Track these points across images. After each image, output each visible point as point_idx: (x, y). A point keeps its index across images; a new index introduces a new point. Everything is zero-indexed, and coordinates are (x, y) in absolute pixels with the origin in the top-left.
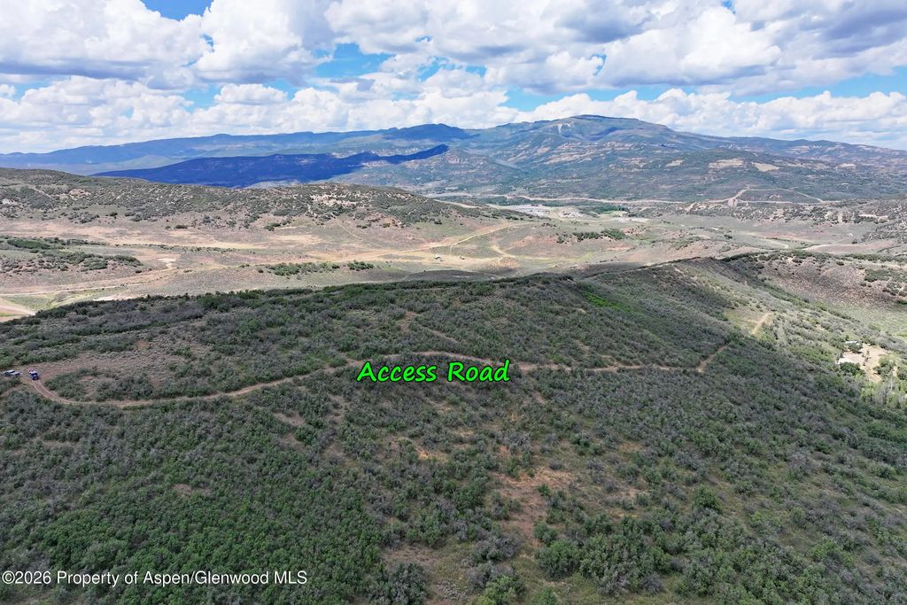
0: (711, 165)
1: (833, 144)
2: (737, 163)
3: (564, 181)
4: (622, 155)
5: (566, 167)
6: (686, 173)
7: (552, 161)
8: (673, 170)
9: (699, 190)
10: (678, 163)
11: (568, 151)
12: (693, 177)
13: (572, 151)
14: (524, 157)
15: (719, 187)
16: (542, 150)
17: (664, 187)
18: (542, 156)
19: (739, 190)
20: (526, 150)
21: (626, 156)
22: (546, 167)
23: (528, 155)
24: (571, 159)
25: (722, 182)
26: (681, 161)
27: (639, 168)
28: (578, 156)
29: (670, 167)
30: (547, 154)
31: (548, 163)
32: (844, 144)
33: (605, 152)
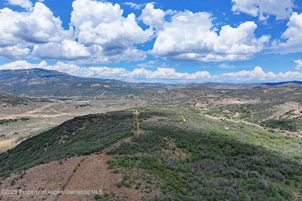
0: (91, 86)
1: (116, 80)
2: (98, 85)
3: (40, 91)
4: (57, 82)
5: (37, 86)
6: (84, 88)
7: (29, 84)
8: (79, 87)
9: (90, 93)
10: (81, 85)
11: (35, 81)
12: (87, 89)
13: (37, 81)
14: (16, 83)
15: (96, 92)
16: (23, 80)
17: (79, 92)
18: (24, 82)
19: (103, 93)
20: (16, 80)
21: (59, 83)
22: (28, 86)
23: (18, 82)
24: (37, 83)
25: (96, 90)
26: (81, 84)
27: (68, 86)
28: (40, 83)
29: (78, 86)
30: (26, 82)
31: (28, 85)
32: (119, 81)
33: (50, 81)
